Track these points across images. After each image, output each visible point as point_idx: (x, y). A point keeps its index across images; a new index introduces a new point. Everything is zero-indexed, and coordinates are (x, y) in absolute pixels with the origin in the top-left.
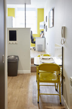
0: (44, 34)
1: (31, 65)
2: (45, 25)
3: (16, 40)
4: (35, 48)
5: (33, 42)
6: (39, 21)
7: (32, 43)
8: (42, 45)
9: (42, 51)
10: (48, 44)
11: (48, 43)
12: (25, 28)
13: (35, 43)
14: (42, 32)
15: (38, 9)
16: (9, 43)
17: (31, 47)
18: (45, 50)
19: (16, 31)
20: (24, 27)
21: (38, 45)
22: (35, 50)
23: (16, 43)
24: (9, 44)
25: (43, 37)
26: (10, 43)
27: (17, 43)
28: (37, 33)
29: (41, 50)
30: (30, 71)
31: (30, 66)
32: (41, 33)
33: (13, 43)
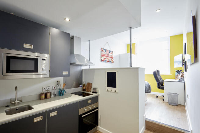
3: (115, 87)
8: (178, 95)
10: (188, 98)
11: (188, 96)
15: (170, 37)
18: (185, 104)
23: (115, 91)
24: (107, 92)
26: (108, 90)
27: (117, 92)
33: (111, 91)
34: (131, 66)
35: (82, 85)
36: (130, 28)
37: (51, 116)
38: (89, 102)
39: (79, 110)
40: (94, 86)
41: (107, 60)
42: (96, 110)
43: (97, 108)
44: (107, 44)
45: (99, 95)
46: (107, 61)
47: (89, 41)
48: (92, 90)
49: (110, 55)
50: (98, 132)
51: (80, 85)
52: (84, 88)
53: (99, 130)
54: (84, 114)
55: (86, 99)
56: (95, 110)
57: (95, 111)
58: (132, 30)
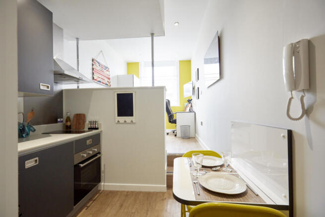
0: (191, 106)
1: (166, 172)
2: (194, 89)
3: (132, 115)
4: (175, 132)
5: (172, 120)
6: (182, 83)
7: (170, 122)
8: (190, 126)
9: (189, 138)
10: (202, 125)
11: (202, 123)
12: (153, 88)
13: (176, 123)
14: (190, 101)
15: (180, 61)
16: (116, 122)
17: (169, 131)
18: (196, 135)
19: (131, 95)
20: (150, 85)
21: (181, 126)
22: (176, 135)
24: (118, 125)
25: (190, 111)
26: (118, 122)
27: (134, 121)
28: (179, 105)
29: (188, 136)
30: (166, 186)
31: (166, 174)
32: (187, 103)
33: (125, 122)
34: (153, 85)
35: (62, 119)
36: (152, 35)
37: (26, 167)
38: (88, 142)
39: (75, 155)
40: (90, 118)
41: (102, 81)
42: (99, 156)
43: (99, 153)
44: (101, 54)
45: (101, 131)
46: (103, 83)
47: (77, 39)
48: (87, 126)
49: (106, 73)
50: (101, 192)
51: (59, 120)
52: (69, 124)
53: (102, 189)
54: (82, 162)
55: (83, 137)
56: (97, 156)
57: (97, 159)
58: (155, 38)
